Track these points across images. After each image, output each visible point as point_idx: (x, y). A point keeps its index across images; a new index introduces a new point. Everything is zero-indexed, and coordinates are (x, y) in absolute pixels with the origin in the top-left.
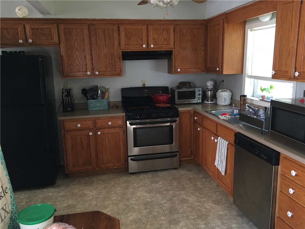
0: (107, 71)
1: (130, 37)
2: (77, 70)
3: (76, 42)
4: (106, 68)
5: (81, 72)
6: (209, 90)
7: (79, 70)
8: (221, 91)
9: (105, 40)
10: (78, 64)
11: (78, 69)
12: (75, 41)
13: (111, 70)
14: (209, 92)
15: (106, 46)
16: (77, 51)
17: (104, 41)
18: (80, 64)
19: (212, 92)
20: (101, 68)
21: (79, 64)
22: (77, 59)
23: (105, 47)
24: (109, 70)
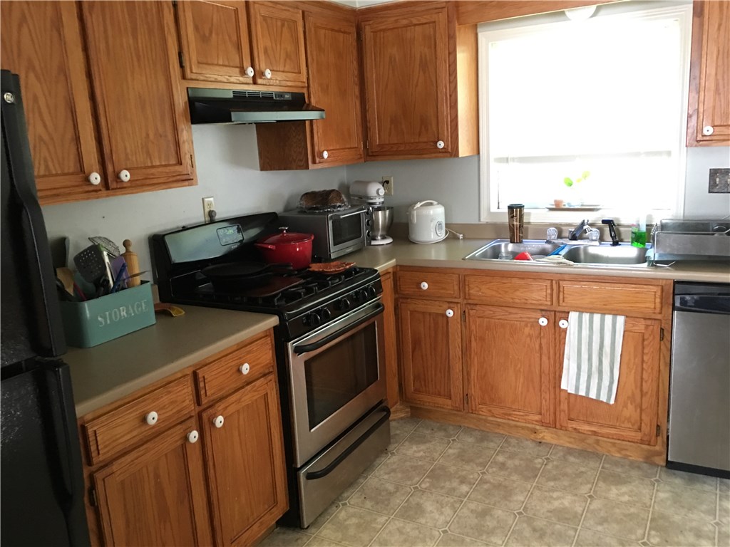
0: (153, 167)
1: (207, 35)
2: (43, 168)
3: (25, 30)
4: (148, 153)
5: (57, 175)
6: (379, 209)
7: (47, 167)
8: (421, 206)
9: (135, 37)
10: (41, 139)
11: (46, 161)
12: (20, 26)
13: (163, 163)
14: (380, 212)
15: (139, 60)
16: (32, 76)
17: (131, 41)
18: (52, 139)
19: (387, 212)
20: (130, 157)
21: (46, 137)
22: (37, 115)
23: (136, 63)
24: (158, 164)
